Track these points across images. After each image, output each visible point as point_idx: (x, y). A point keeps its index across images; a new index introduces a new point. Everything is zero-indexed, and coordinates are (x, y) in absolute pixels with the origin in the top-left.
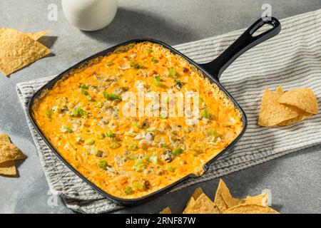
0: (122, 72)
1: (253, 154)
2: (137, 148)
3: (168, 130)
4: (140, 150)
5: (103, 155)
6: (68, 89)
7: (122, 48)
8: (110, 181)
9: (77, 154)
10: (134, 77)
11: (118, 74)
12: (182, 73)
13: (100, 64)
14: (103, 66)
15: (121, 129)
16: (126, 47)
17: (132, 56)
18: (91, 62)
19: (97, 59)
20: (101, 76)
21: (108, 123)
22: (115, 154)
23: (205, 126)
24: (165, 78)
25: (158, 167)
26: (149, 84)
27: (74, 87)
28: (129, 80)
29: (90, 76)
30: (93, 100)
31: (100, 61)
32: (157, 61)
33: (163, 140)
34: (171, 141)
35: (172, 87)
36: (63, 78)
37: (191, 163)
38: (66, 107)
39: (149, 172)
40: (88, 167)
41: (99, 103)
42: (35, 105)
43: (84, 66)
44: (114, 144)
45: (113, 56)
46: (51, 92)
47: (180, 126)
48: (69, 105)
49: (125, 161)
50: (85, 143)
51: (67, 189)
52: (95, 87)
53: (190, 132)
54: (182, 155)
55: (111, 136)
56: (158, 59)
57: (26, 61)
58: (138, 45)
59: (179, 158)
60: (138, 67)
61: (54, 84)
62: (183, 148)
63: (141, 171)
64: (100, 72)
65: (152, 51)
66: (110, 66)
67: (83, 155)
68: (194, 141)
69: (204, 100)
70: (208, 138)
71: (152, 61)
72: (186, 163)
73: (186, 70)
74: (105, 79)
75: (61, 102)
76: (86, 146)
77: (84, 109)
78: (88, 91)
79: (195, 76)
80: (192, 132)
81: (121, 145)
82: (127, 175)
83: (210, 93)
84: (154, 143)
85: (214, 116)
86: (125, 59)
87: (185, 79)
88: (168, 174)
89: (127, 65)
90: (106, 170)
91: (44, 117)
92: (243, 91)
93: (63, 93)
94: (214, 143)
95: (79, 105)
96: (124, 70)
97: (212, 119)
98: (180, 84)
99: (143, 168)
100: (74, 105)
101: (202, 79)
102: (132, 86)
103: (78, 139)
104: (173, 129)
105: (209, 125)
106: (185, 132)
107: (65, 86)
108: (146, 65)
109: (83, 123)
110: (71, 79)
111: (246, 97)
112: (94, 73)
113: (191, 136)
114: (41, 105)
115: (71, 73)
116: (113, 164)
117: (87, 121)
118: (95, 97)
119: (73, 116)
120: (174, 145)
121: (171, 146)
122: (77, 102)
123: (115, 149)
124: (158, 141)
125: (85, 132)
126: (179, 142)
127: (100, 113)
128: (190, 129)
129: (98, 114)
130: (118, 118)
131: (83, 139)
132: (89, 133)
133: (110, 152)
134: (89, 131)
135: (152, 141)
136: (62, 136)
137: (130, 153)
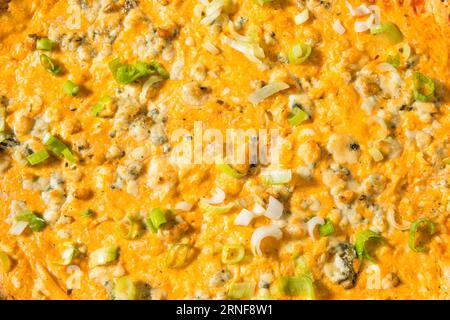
3: (323, 166)
4: (257, 260)
15: (188, 188)
21: (144, 170)
23: (427, 130)
27: (18, 49)
30: (83, 91)
34: (340, 205)
37: (413, 275)
38: (8, 131)
44: (177, 251)
47: (355, 147)
48: (17, 124)
52: (80, 41)
53: (386, 158)
54: (382, 251)
59: (375, 267)
62: (378, 227)
69: (404, 29)
72: (398, 283)
77: (64, 131)
78: (63, 60)
80: (394, 156)
81: (198, 251)
83: (418, 2)
84: (293, 226)
95: (47, 117)
97: (442, 100)
100: (31, 121)
102: (188, 18)
103: (67, 255)
104: (338, 159)
105: (436, 125)
106: (373, 163)
109: (71, 187)
113: (392, 172)
117: (82, 178)
118: (86, 77)
120: (352, 217)
121: (343, 222)
122: (36, 108)
123: (183, 267)
124: (303, 215)
125: (85, 220)
126: (363, 204)
127: (113, 136)
128: (387, 150)
129: (109, 143)
130: (169, 150)
131: (82, 250)
132: (95, 222)
133: (173, 281)
134: (92, 214)
135: (285, 218)
136: (16, 248)
137: (231, 275)
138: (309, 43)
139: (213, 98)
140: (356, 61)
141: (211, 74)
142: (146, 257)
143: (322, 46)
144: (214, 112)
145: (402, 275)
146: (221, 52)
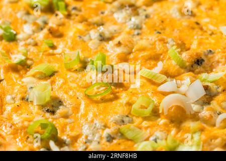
2: (156, 113)
4: (162, 121)
5: (61, 110)
15: (136, 59)
21: (110, 39)
22: (90, 116)
44: (100, 91)
50: (32, 72)
76: (28, 79)
81: (116, 98)
84: (205, 113)
109: (50, 26)
117: (63, 25)
123: (97, 102)
124: (219, 109)
125: (45, 47)
127: (102, 13)
129: (97, 15)
130: (138, 34)
131: (29, 62)
132: (51, 51)
133: (82, 107)
134: (53, 47)
135: (202, 105)
137: (132, 122)
139: (193, 20)
141: (202, 8)
142: (73, 85)
144: (188, 26)
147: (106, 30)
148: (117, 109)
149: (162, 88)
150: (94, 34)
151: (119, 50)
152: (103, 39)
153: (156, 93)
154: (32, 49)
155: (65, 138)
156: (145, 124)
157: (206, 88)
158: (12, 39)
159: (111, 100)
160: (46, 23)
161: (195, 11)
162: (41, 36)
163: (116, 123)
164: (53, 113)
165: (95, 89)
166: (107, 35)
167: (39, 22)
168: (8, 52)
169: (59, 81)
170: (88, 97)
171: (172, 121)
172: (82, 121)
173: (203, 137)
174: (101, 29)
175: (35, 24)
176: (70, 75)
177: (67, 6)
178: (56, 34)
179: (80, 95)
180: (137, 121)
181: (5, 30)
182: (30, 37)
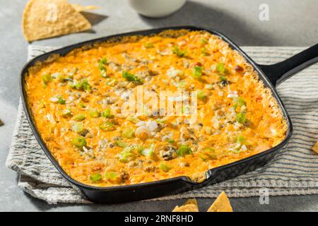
0: (159, 57)
1: (288, 181)
2: (134, 136)
3: (183, 126)
4: (136, 139)
5: (88, 135)
6: (85, 61)
7: (171, 32)
8: (80, 164)
9: (56, 126)
10: (171, 64)
11: (153, 58)
12: (234, 72)
13: (137, 44)
14: (140, 46)
16: (176, 32)
17: (180, 44)
18: (126, 39)
19: (134, 37)
20: (131, 56)
21: (112, 103)
23: (235, 132)
24: (209, 73)
25: (150, 162)
26: (186, 75)
27: (94, 60)
28: (163, 66)
29: (118, 53)
30: (108, 77)
31: (138, 40)
32: (208, 54)
33: (171, 135)
34: (181, 138)
35: (213, 84)
36: (83, 47)
37: (195, 166)
38: (72, 78)
39: (135, 164)
40: (61, 143)
41: (113, 82)
42: (35, 68)
43: (115, 42)
44: (107, 126)
45: (157, 38)
46: (62, 59)
47: (201, 125)
48: (77, 76)
49: (112, 146)
50: (73, 118)
51: (29, 165)
52: (117, 65)
53: (212, 134)
54: (187, 156)
55: (107, 117)
56: (211, 52)
57: (58, 31)
58: (193, 33)
59: (181, 158)
60: (182, 56)
61: (70, 51)
62: (192, 149)
63: (125, 162)
64: (133, 52)
65: (207, 43)
66: (147, 48)
67: (62, 129)
68: (213, 145)
69: (248, 104)
70: (231, 145)
71: (203, 53)
72: (187, 165)
73: (240, 70)
74: (135, 60)
75: (69, 71)
76: (71, 121)
77: (92, 84)
78: (107, 68)
79: (248, 77)
80: (214, 135)
81: (115, 129)
82: (105, 162)
83: (260, 99)
84: (157, 135)
85: (252, 123)
86: (170, 45)
87: (235, 79)
88: (158, 172)
89: (169, 51)
90: (83, 151)
91: (39, 82)
92: (309, 110)
93: (76, 63)
94: (236, 151)
95: (88, 79)
96: (162, 56)
97: (248, 126)
98: (225, 82)
99: (129, 159)
100: (82, 77)
101: (255, 81)
102: (164, 73)
103: (66, 112)
104: (191, 127)
105: (240, 132)
106: (205, 133)
107: (82, 57)
108: (193, 56)
110: (94, 51)
111: (309, 117)
112: (126, 52)
113: (210, 138)
114: (43, 70)
115: (95, 45)
116: (95, 147)
117: (89, 96)
118: (112, 74)
119: (75, 88)
120: (183, 144)
121: (179, 143)
122: (87, 75)
123: (105, 131)
124: (164, 134)
125: (80, 107)
126: (191, 141)
127: (109, 91)
128: (213, 131)
129: (106, 92)
131: (72, 114)
132: (83, 109)
133: (98, 134)
134: (84, 107)
135: (156, 132)
136: (49, 105)
137: (122, 139)
138: (206, 94)
140: (221, 104)
141: (160, 89)
142: (94, 124)
143: (210, 97)
145: (191, 165)
146: (169, 85)
147: (111, 99)
148: (115, 134)
149: (137, 125)
150: (104, 101)
151: (117, 108)
152: (109, 103)
153: (134, 127)
154: (73, 108)
155: (90, 146)
156: (128, 140)
157: (159, 125)
158: (63, 103)
159: (113, 130)
160: (80, 96)
161: (156, 90)
162: (78, 101)
163: (114, 140)
164: (84, 136)
165: (105, 125)
166: (111, 101)
167: (77, 95)
168: (62, 109)
169: (87, 122)
170: (101, 128)
171: (141, 139)
172: (98, 139)
173: (156, 145)
174: (108, 98)
175: (74, 96)
176: (92, 119)
177: (91, 88)
178: (85, 100)
179: (97, 128)
180: (124, 139)
181: (60, 98)
182: (71, 102)
